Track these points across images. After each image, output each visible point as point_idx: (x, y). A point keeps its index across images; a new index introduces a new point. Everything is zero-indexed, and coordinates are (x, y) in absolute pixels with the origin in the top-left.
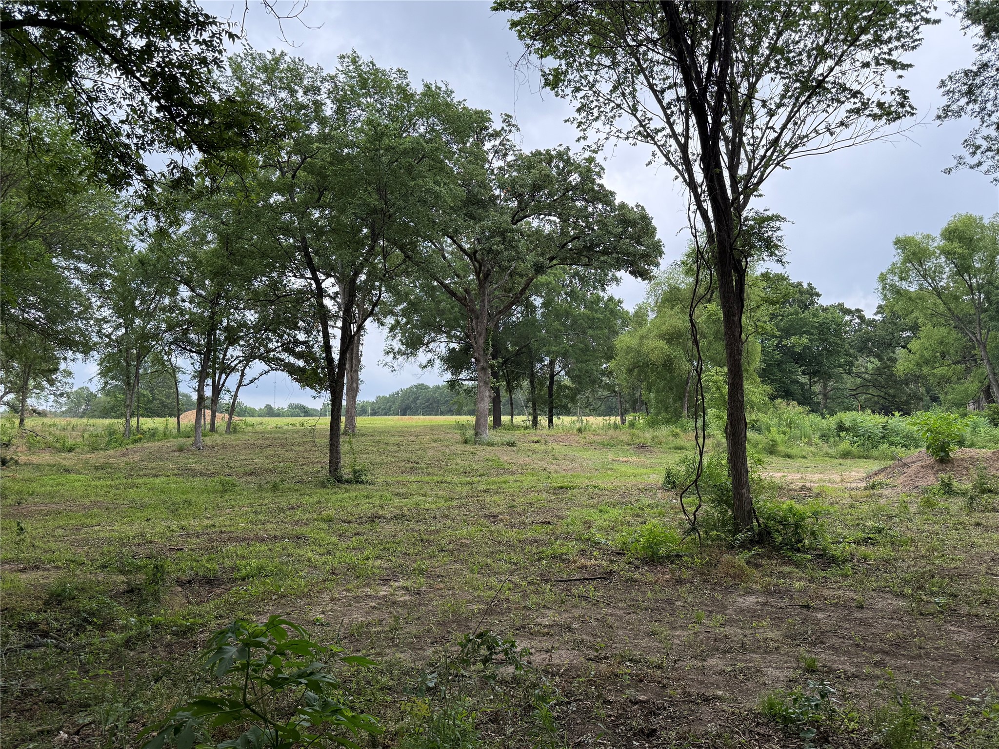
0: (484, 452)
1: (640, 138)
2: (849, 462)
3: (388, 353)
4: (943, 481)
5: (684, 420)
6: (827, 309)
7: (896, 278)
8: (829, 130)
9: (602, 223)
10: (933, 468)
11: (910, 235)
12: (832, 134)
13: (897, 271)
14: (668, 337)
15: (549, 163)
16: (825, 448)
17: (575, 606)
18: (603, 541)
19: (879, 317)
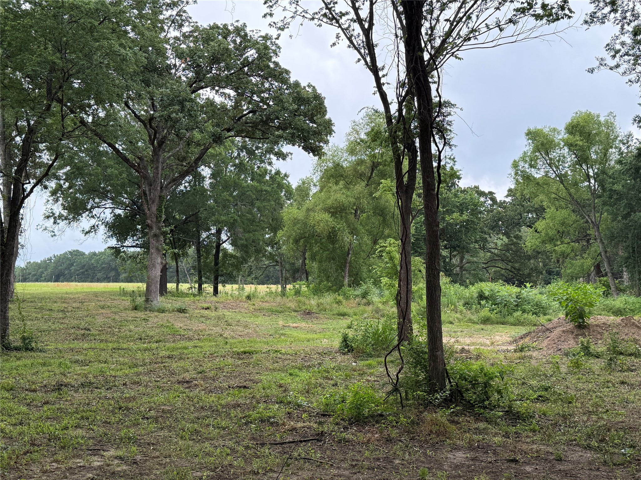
0: (155, 319)
1: (325, 20)
2: (489, 327)
3: (48, 217)
4: (583, 345)
5: (346, 288)
6: (465, 191)
7: (527, 166)
8: (499, 26)
9: (278, 100)
10: (573, 333)
11: (539, 127)
12: (501, 30)
13: (527, 159)
14: (332, 210)
15: (225, 38)
16: (469, 315)
17: (301, 469)
18: (305, 404)
19: (509, 199)
